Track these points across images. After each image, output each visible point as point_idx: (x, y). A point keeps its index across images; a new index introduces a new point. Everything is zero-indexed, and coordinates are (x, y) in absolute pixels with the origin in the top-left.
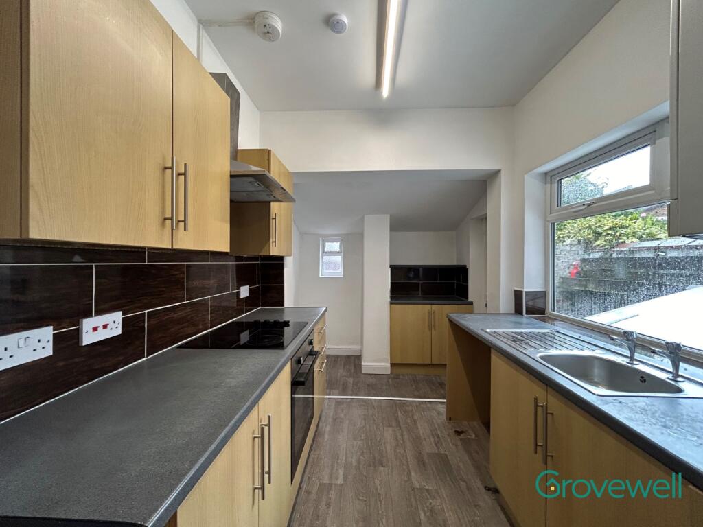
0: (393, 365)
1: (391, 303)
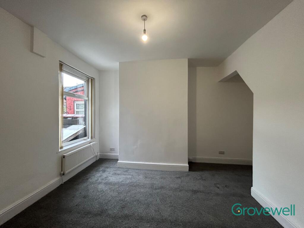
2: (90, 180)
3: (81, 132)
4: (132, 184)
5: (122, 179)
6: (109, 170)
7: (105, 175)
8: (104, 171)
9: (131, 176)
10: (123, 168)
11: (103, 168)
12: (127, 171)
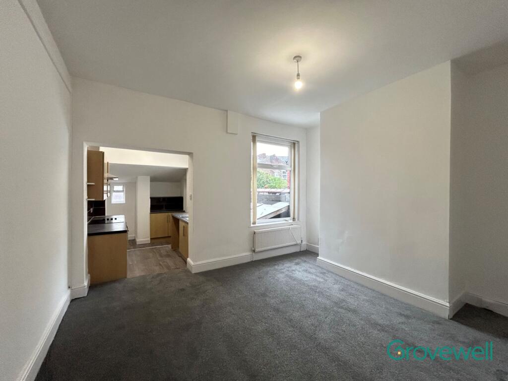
0: (151, 239)
1: (151, 213)
2: (276, 267)
3: (284, 211)
4: (315, 288)
5: (308, 279)
6: (304, 264)
7: (294, 267)
8: (297, 264)
9: (322, 280)
10: (323, 268)
11: (300, 260)
12: (325, 273)
